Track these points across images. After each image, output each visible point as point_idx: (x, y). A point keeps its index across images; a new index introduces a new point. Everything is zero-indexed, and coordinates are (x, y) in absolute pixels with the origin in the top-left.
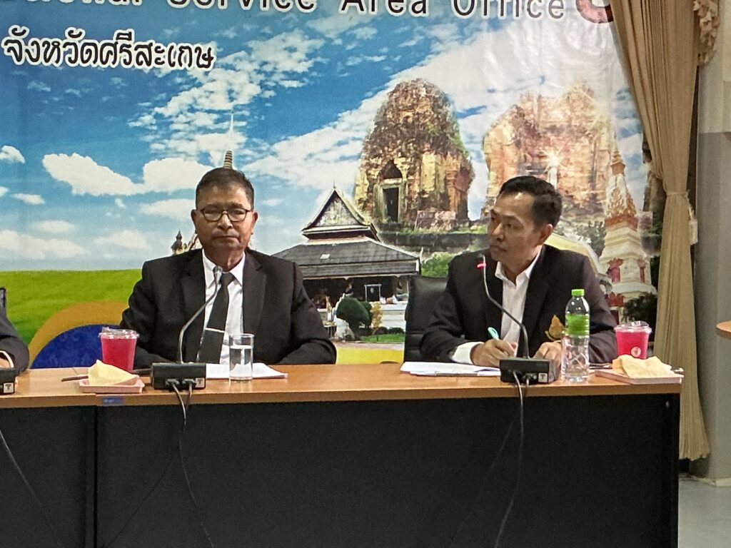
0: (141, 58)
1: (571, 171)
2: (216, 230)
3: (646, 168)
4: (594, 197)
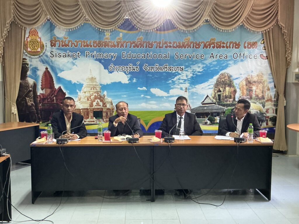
0: (169, 69)
1: (258, 91)
2: (180, 108)
3: (275, 90)
4: (263, 96)
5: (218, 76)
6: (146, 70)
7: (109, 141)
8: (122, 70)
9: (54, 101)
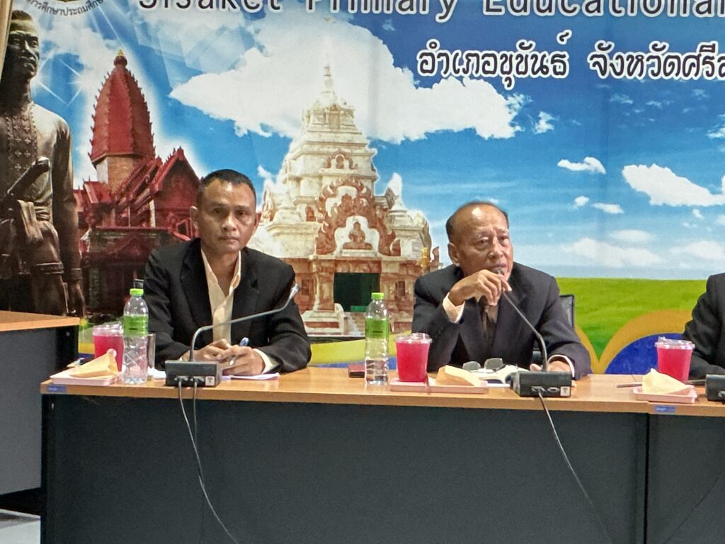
6: (603, 73)
7: (421, 384)
8: (485, 72)
9: (148, 221)
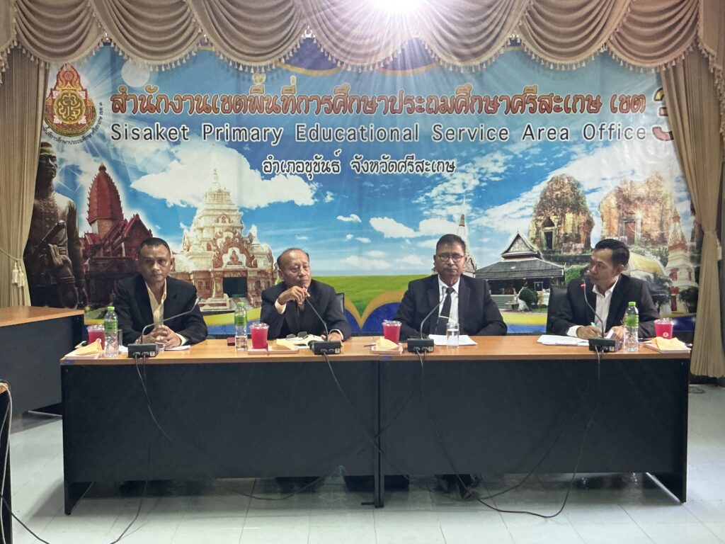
0: (419, 168)
1: (649, 221)
3: (692, 218)
4: (662, 235)
5: (544, 185)
6: (358, 171)
7: (264, 350)
8: (298, 171)
9: (121, 253)
